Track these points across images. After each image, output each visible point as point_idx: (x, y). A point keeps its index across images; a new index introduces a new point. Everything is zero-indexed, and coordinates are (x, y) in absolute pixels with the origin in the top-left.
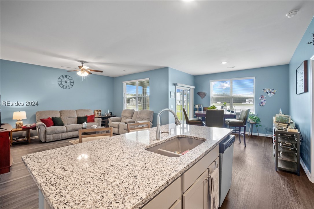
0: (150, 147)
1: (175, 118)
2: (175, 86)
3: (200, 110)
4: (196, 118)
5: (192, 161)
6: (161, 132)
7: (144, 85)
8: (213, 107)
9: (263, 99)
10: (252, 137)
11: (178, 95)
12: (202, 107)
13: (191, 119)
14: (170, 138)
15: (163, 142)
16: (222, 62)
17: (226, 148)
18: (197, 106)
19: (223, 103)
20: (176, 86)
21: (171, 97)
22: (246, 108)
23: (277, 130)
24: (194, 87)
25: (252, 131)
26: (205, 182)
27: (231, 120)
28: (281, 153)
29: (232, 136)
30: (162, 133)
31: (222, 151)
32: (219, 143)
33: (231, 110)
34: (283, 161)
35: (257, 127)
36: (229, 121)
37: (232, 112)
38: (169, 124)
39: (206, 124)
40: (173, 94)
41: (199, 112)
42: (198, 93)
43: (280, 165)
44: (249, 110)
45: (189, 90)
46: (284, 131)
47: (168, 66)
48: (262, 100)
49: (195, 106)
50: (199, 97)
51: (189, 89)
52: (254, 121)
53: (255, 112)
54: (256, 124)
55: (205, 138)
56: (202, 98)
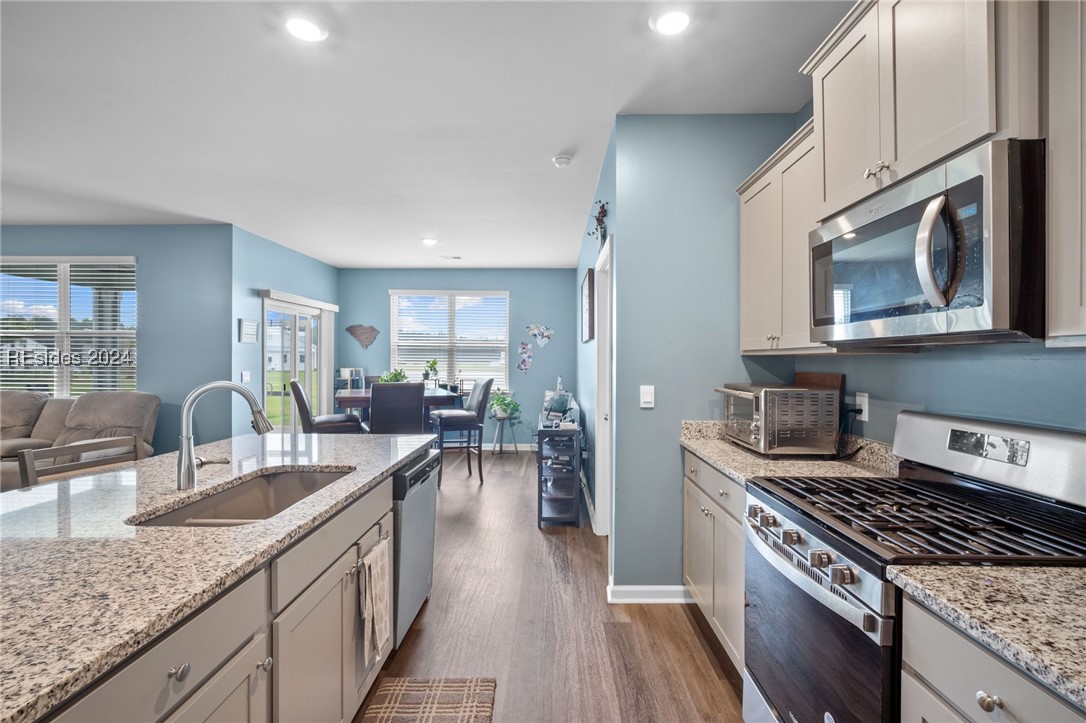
0: (152, 516)
1: (253, 412)
2: (260, 300)
3: (355, 384)
4: (344, 412)
5: (301, 523)
6: (195, 462)
7: (106, 283)
8: (395, 375)
9: (525, 353)
10: (501, 456)
11: (274, 333)
12: (362, 374)
13: (321, 416)
14: (233, 478)
15: (206, 496)
16: (422, 239)
17: (411, 486)
18: (346, 374)
19: (428, 362)
20: (266, 300)
21: (244, 339)
22: (484, 378)
23: (542, 428)
24: (336, 308)
25: (501, 441)
26: (347, 581)
27: (446, 412)
28: (549, 484)
29: (434, 452)
30: (202, 464)
31: (399, 494)
32: (390, 472)
33: (450, 384)
34: (553, 501)
35: (514, 427)
36: (440, 416)
37: (454, 389)
38: (235, 439)
39: (371, 427)
40: (249, 329)
41: (352, 393)
42: (351, 330)
43: (547, 513)
44: (490, 382)
45: (318, 318)
46: (554, 429)
47: (230, 222)
48: (525, 356)
49: (338, 372)
50: (353, 344)
51: (318, 312)
52: (505, 411)
53: (508, 388)
54: (510, 418)
55: (352, 465)
56: (363, 346)
